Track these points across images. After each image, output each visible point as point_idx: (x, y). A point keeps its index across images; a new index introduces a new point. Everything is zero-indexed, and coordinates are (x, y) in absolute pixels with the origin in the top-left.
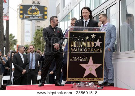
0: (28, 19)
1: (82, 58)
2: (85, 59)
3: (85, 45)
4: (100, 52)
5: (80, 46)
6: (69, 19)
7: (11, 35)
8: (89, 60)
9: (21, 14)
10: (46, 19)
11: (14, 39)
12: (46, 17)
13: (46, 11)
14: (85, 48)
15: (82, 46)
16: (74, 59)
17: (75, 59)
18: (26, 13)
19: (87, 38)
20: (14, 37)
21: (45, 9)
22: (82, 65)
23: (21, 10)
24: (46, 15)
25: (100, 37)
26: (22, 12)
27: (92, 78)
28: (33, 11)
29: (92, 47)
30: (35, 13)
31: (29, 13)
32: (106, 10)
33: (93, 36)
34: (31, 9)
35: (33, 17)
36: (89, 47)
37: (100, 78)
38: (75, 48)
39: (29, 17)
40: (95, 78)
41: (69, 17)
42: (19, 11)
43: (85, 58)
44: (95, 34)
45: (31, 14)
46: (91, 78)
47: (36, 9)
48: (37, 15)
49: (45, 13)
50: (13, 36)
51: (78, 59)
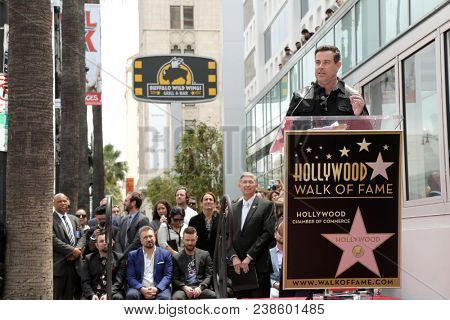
0: (160, 97)
1: (331, 214)
2: (340, 217)
3: (337, 172)
4: (386, 195)
5: (322, 176)
6: (283, 94)
7: (109, 148)
8: (352, 222)
9: (136, 85)
10: (213, 97)
11: (118, 160)
12: (212, 91)
13: (214, 72)
14: (337, 183)
15: (327, 177)
16: (306, 218)
17: (308, 218)
18: (154, 80)
19: (345, 152)
20: (117, 155)
21: (211, 66)
22: (332, 238)
23: (136, 71)
24: (214, 85)
25: (386, 147)
26: (139, 78)
27: (364, 279)
28: (173, 74)
29: (362, 178)
30: (180, 81)
31: (162, 81)
32: (403, 61)
33: (364, 145)
34: (167, 68)
35: (175, 91)
36: (351, 181)
37: (390, 279)
38: (308, 183)
39: (162, 92)
40: (373, 280)
41: (284, 91)
42: (130, 74)
43: (338, 214)
44: (369, 138)
45: (167, 82)
46: (360, 280)
47: (182, 67)
48: (185, 85)
49: (211, 78)
50: (115, 150)
51: (317, 218)
